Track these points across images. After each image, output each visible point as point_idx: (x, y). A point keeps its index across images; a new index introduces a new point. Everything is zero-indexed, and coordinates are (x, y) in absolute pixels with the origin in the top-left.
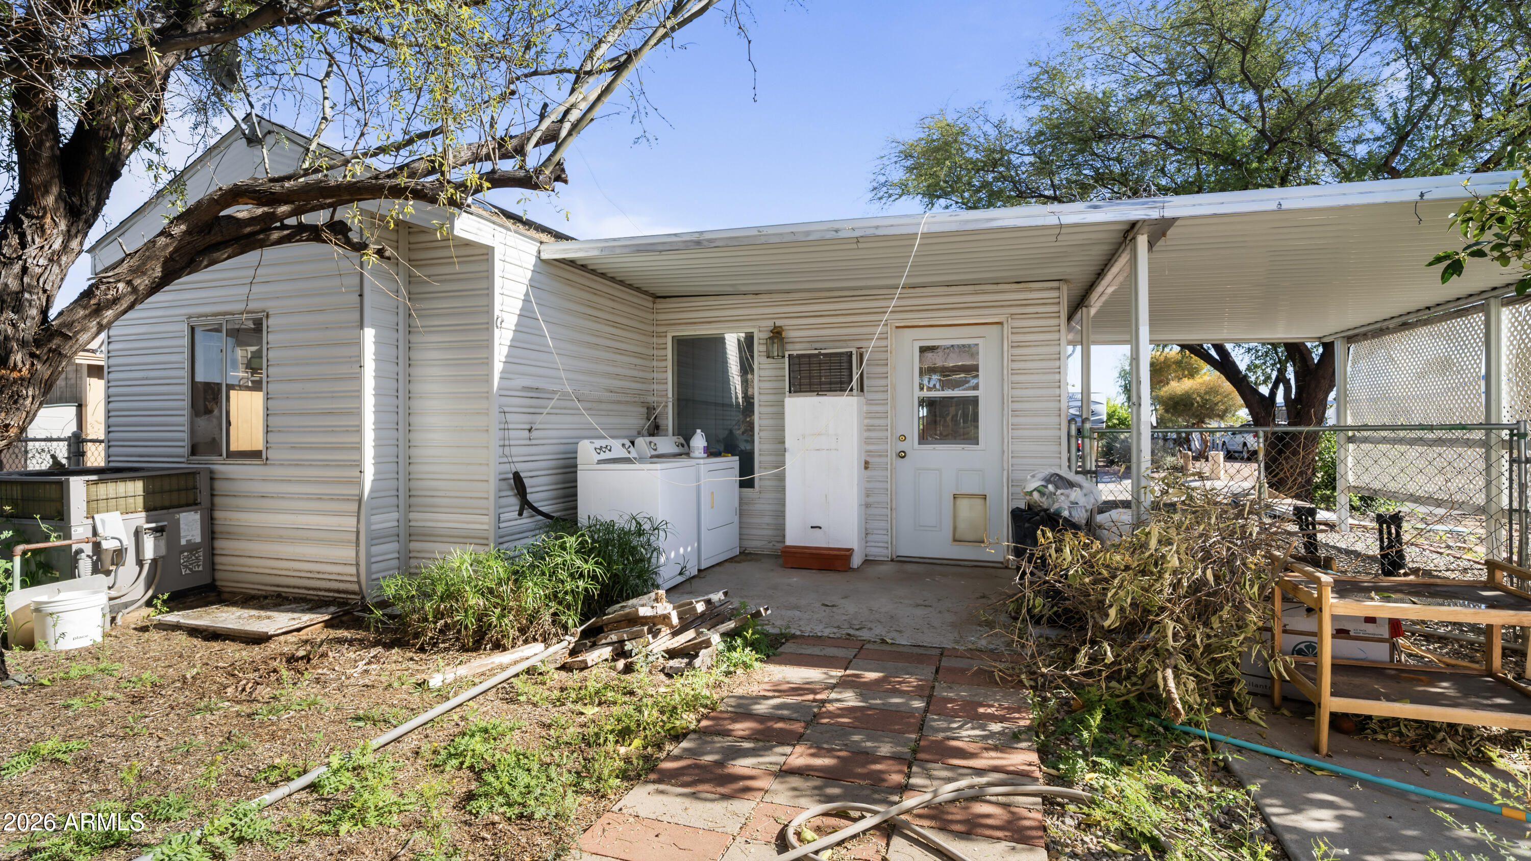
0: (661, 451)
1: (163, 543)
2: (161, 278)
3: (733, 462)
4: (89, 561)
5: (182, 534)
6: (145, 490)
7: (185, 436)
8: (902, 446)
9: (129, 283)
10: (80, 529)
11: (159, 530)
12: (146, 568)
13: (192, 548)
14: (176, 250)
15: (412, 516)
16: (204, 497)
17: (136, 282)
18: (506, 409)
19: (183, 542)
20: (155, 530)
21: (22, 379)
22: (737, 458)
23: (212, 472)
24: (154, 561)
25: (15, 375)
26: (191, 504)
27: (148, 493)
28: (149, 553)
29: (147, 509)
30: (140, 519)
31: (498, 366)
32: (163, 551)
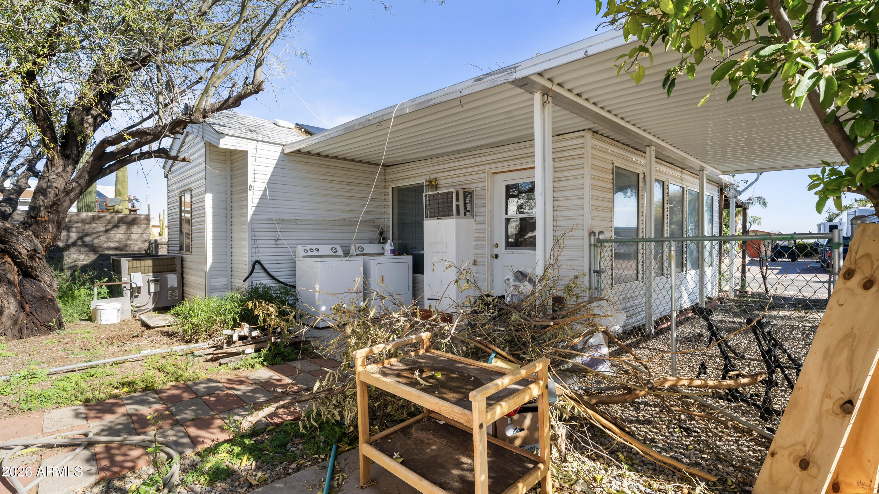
0: (366, 252)
1: (158, 286)
2: (89, 179)
3: (408, 259)
4: (129, 291)
5: (169, 283)
6: (153, 263)
7: (178, 242)
8: (496, 251)
9: (77, 182)
10: (124, 279)
11: (156, 281)
12: (152, 295)
13: (173, 289)
14: (91, 168)
15: (233, 280)
16: (178, 268)
17: (80, 182)
18: (255, 230)
19: (169, 286)
20: (155, 281)
21: (45, 221)
22: (411, 256)
23: (182, 258)
24: (155, 293)
25: (43, 219)
26: (173, 271)
27: (154, 266)
28: (152, 290)
29: (154, 272)
30: (150, 276)
31: (251, 209)
32: (158, 290)
